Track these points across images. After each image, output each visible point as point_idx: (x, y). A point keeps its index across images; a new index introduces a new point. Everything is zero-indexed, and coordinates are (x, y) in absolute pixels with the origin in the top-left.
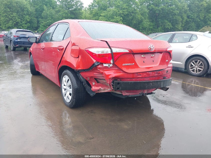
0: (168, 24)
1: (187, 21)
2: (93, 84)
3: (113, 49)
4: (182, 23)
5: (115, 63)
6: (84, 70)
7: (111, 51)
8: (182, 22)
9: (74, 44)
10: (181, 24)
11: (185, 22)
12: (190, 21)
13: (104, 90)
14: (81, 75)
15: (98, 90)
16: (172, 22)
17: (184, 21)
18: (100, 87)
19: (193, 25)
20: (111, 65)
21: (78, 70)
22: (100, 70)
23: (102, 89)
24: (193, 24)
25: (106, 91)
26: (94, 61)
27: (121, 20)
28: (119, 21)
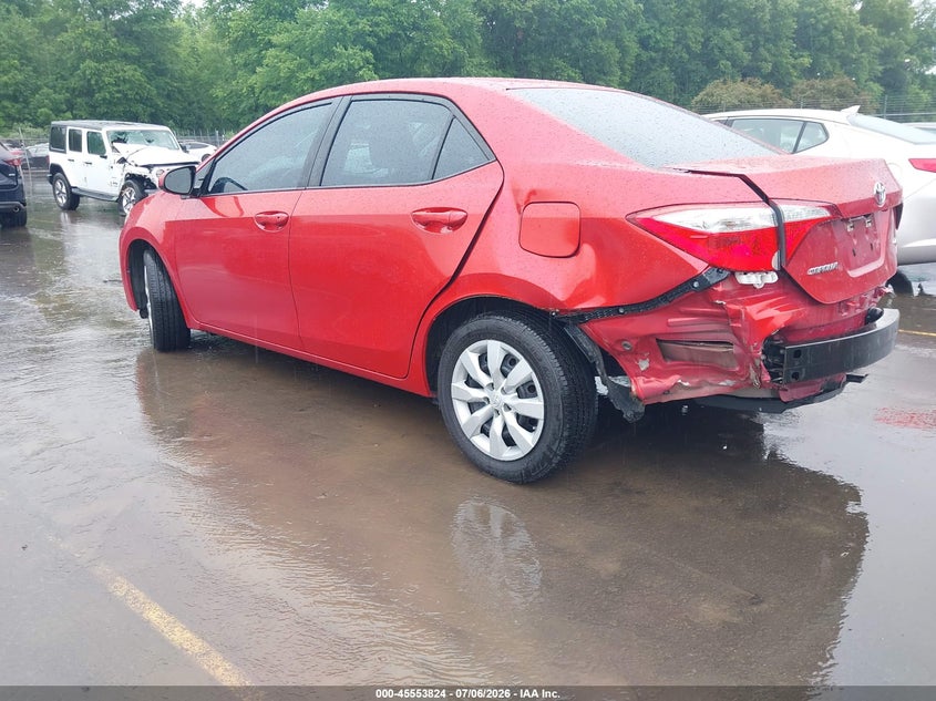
0: (568, 75)
1: (639, 63)
2: (638, 367)
3: (783, 207)
4: (622, 69)
5: (787, 265)
6: (610, 311)
7: (778, 214)
8: (620, 63)
9: (533, 197)
10: (619, 73)
11: (631, 65)
12: (653, 60)
13: (698, 387)
14: (585, 334)
15: (667, 392)
16: (581, 64)
17: (630, 60)
18: (676, 379)
19: (666, 76)
20: (772, 278)
21: (575, 311)
22: (728, 303)
23: (687, 384)
24: (664, 73)
25: (706, 391)
26: (696, 266)
27: (367, 61)
28: (360, 68)
